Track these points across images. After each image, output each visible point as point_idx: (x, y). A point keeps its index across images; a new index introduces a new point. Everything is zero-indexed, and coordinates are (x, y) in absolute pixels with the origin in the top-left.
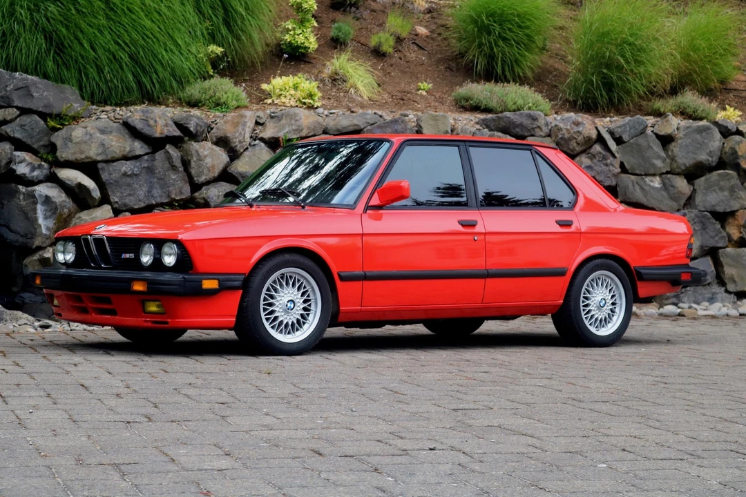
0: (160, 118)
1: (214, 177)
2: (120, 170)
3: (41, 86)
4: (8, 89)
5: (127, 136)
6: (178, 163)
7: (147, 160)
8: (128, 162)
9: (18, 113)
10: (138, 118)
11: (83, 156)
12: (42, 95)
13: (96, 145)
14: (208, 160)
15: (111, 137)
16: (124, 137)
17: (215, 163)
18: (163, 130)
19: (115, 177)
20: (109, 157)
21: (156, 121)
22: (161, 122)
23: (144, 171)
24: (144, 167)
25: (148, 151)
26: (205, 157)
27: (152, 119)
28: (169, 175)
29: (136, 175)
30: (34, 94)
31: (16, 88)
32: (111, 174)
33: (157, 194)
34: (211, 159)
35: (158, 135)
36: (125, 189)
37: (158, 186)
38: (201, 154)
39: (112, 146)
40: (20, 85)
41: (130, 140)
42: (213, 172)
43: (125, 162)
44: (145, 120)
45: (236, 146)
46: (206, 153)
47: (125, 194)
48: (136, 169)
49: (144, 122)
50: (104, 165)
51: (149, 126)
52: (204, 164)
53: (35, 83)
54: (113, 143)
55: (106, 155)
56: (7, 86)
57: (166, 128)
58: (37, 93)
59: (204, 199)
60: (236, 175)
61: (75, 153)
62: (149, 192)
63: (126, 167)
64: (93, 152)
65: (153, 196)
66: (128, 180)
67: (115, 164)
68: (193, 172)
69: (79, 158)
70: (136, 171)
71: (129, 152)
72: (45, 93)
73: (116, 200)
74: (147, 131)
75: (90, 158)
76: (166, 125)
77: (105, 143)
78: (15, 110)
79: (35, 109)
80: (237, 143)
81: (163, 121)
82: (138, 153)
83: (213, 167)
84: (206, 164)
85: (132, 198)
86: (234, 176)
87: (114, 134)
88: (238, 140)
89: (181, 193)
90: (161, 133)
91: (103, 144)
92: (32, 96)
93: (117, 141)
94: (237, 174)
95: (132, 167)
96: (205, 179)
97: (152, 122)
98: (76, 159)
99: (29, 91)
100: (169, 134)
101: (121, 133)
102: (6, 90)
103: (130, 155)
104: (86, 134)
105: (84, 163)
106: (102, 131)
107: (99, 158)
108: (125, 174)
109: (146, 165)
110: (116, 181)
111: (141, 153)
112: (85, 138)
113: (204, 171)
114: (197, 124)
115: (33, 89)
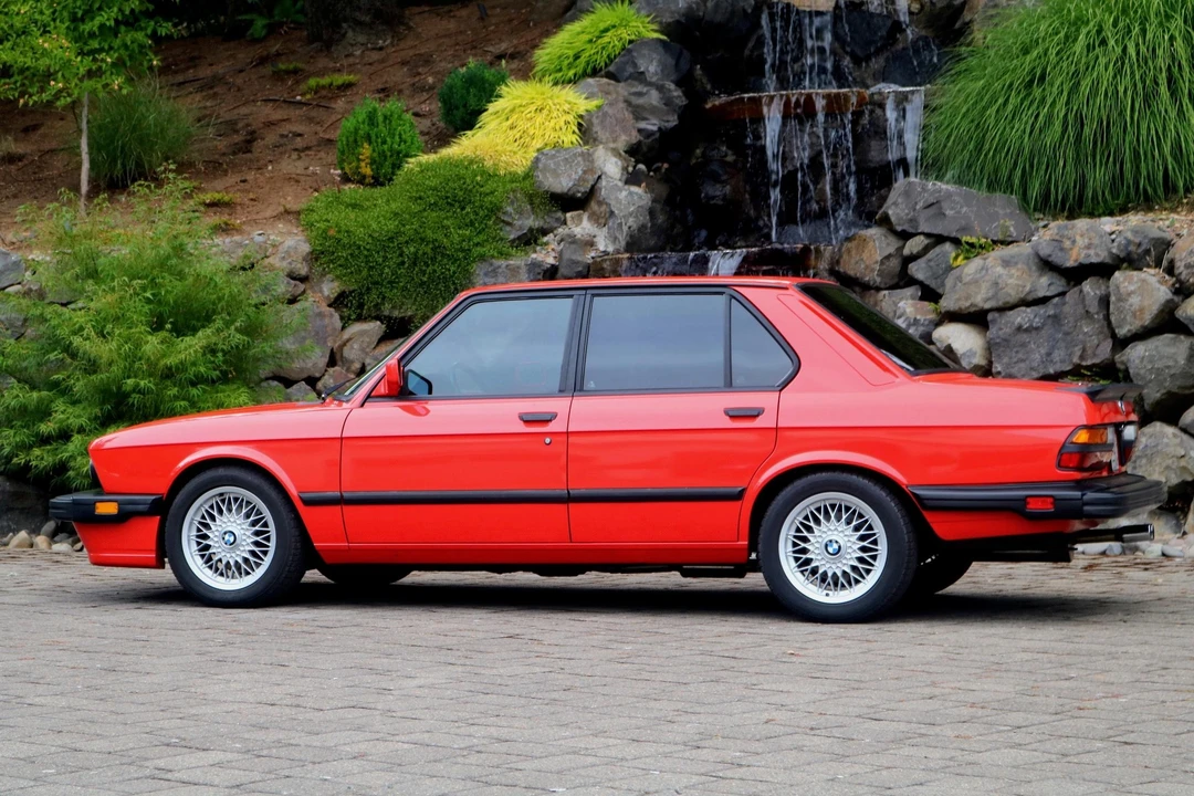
0: (1082, 236)
1: (1142, 327)
2: (1013, 323)
3: (957, 198)
4: (918, 207)
5: (1034, 268)
6: (1094, 307)
7: (1056, 305)
8: (1029, 310)
9: (926, 241)
10: (1048, 238)
11: (968, 304)
12: (959, 212)
13: (988, 284)
14: (1135, 301)
15: (1013, 271)
16: (1030, 269)
17: (1146, 303)
18: (1079, 254)
19: (1005, 333)
20: (1000, 303)
21: (1074, 242)
22: (1081, 242)
23: (1050, 321)
24: (1049, 316)
25: (1061, 289)
26: (1129, 294)
27: (1069, 239)
28: (1081, 326)
29: (1037, 329)
30: (947, 213)
31: (926, 204)
32: (1001, 329)
33: (1058, 359)
34: (1140, 298)
35: (1070, 263)
36: (1017, 352)
37: (1063, 345)
38: (1122, 290)
39: (1007, 285)
40: (932, 200)
41: (1036, 274)
42: (1141, 319)
43: (1023, 308)
44: (1057, 242)
45: (1180, 274)
46: (1132, 288)
47: (1015, 360)
48: (1037, 320)
49: (1055, 244)
50: (996, 315)
51: (1062, 249)
52: (1127, 307)
53: (949, 195)
54: (1010, 281)
55: (998, 300)
56: (916, 203)
57: (1085, 252)
58: (952, 209)
59: (1122, 363)
60: (1186, 322)
61: (959, 299)
62: (1049, 354)
63: (1022, 316)
64: (980, 298)
65: (1052, 361)
66: (1025, 337)
67: (1011, 312)
68: (1113, 319)
69: (963, 307)
70: (1037, 322)
71: (1030, 292)
72: (964, 209)
73: (999, 369)
74: (1057, 258)
75: (976, 306)
76: (1088, 247)
77: (1000, 281)
78: (922, 237)
79: (946, 234)
80: (1182, 269)
81: (1086, 241)
82: (1041, 294)
83: (1142, 310)
84: (1131, 306)
85: (1022, 365)
86: (1183, 324)
87: (1019, 266)
88: (1183, 263)
89: (1095, 355)
90: (1076, 261)
91: (997, 283)
92: (944, 214)
93: (1018, 278)
94: (1185, 319)
95: (1032, 316)
96: (1129, 331)
97: (1067, 244)
98: (960, 309)
99: (941, 208)
100: (1087, 261)
101: (1028, 264)
102: (915, 210)
103: (1030, 298)
104: (982, 269)
105: (969, 313)
106: (1006, 263)
107: (987, 306)
108: (1019, 329)
109: (1051, 312)
110: (1005, 340)
111: (1048, 294)
112: (978, 276)
113: (1128, 318)
114: (1129, 242)
115: (945, 205)
